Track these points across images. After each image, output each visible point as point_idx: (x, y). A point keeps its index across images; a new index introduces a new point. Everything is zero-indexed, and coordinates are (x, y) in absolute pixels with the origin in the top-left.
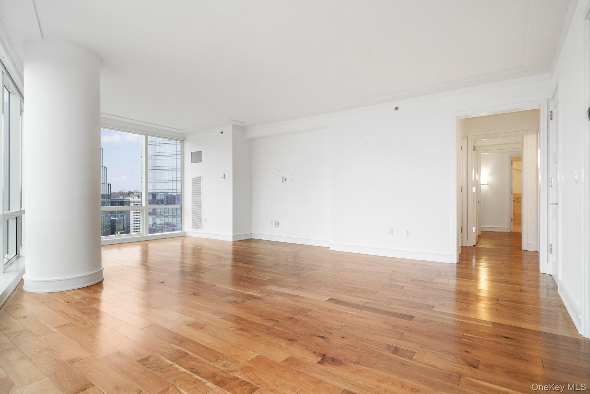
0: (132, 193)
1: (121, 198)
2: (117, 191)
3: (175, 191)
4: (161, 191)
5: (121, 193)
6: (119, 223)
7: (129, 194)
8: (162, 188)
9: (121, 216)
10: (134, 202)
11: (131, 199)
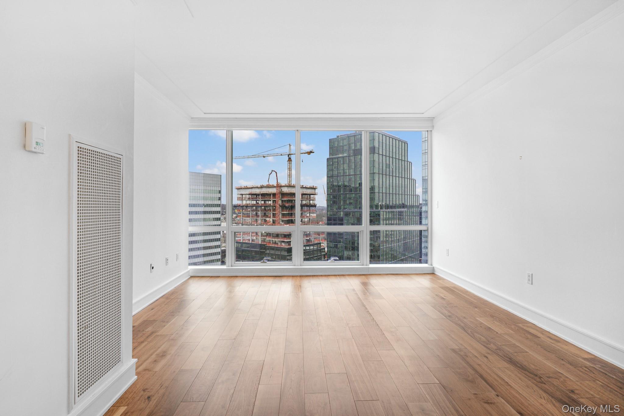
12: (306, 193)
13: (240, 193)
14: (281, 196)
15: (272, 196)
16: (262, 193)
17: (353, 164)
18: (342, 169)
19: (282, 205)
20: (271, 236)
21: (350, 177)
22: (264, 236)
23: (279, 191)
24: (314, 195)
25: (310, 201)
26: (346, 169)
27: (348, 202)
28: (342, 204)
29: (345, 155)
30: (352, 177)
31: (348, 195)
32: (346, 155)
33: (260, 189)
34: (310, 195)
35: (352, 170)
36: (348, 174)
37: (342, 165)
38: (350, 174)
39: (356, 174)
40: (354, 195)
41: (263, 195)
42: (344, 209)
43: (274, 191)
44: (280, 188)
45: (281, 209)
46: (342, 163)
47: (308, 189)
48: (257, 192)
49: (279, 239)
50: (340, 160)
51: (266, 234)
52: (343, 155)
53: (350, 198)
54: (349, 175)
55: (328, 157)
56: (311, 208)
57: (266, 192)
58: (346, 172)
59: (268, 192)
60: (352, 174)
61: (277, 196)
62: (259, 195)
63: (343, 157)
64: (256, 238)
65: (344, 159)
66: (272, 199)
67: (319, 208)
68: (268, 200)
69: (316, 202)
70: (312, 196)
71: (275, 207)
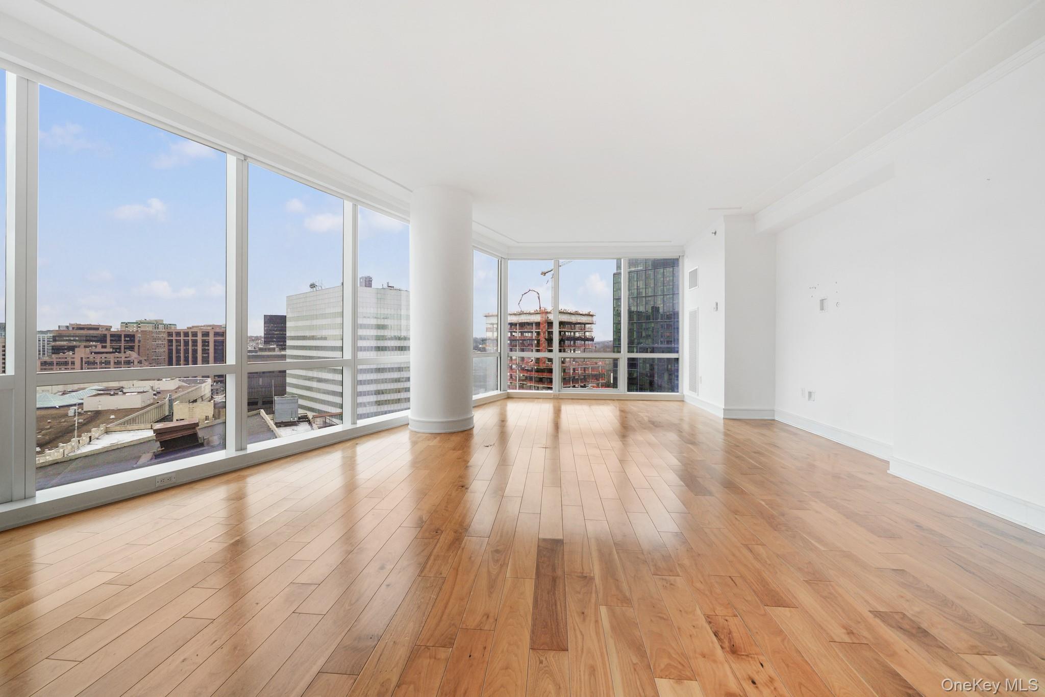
12: (581, 321)
13: (490, 322)
14: (546, 327)
15: (534, 326)
16: (520, 321)
17: (652, 282)
18: (636, 287)
19: (548, 339)
20: (533, 380)
21: (647, 299)
22: (523, 380)
23: (544, 319)
24: (591, 324)
25: (585, 332)
26: (642, 288)
27: (644, 334)
28: (635, 337)
29: (639, 268)
30: (650, 299)
31: (644, 325)
32: (642, 268)
33: (517, 316)
34: (585, 324)
35: (650, 290)
36: (644, 295)
37: (636, 283)
38: (647, 295)
39: (656, 294)
40: (653, 325)
41: (522, 325)
42: (638, 343)
43: (537, 318)
44: (546, 315)
45: (546, 344)
46: (635, 279)
47: (583, 316)
48: (513, 320)
49: (545, 385)
50: (633, 275)
51: (524, 378)
52: (636, 269)
53: (647, 329)
54: (646, 297)
55: (615, 272)
56: (587, 342)
57: (526, 321)
58: (642, 292)
59: (528, 321)
60: (650, 294)
61: (541, 326)
62: (516, 324)
63: (637, 272)
64: (511, 383)
65: (639, 274)
66: (534, 330)
67: (598, 343)
68: (528, 332)
69: (594, 334)
70: (587, 326)
71: (538, 341)
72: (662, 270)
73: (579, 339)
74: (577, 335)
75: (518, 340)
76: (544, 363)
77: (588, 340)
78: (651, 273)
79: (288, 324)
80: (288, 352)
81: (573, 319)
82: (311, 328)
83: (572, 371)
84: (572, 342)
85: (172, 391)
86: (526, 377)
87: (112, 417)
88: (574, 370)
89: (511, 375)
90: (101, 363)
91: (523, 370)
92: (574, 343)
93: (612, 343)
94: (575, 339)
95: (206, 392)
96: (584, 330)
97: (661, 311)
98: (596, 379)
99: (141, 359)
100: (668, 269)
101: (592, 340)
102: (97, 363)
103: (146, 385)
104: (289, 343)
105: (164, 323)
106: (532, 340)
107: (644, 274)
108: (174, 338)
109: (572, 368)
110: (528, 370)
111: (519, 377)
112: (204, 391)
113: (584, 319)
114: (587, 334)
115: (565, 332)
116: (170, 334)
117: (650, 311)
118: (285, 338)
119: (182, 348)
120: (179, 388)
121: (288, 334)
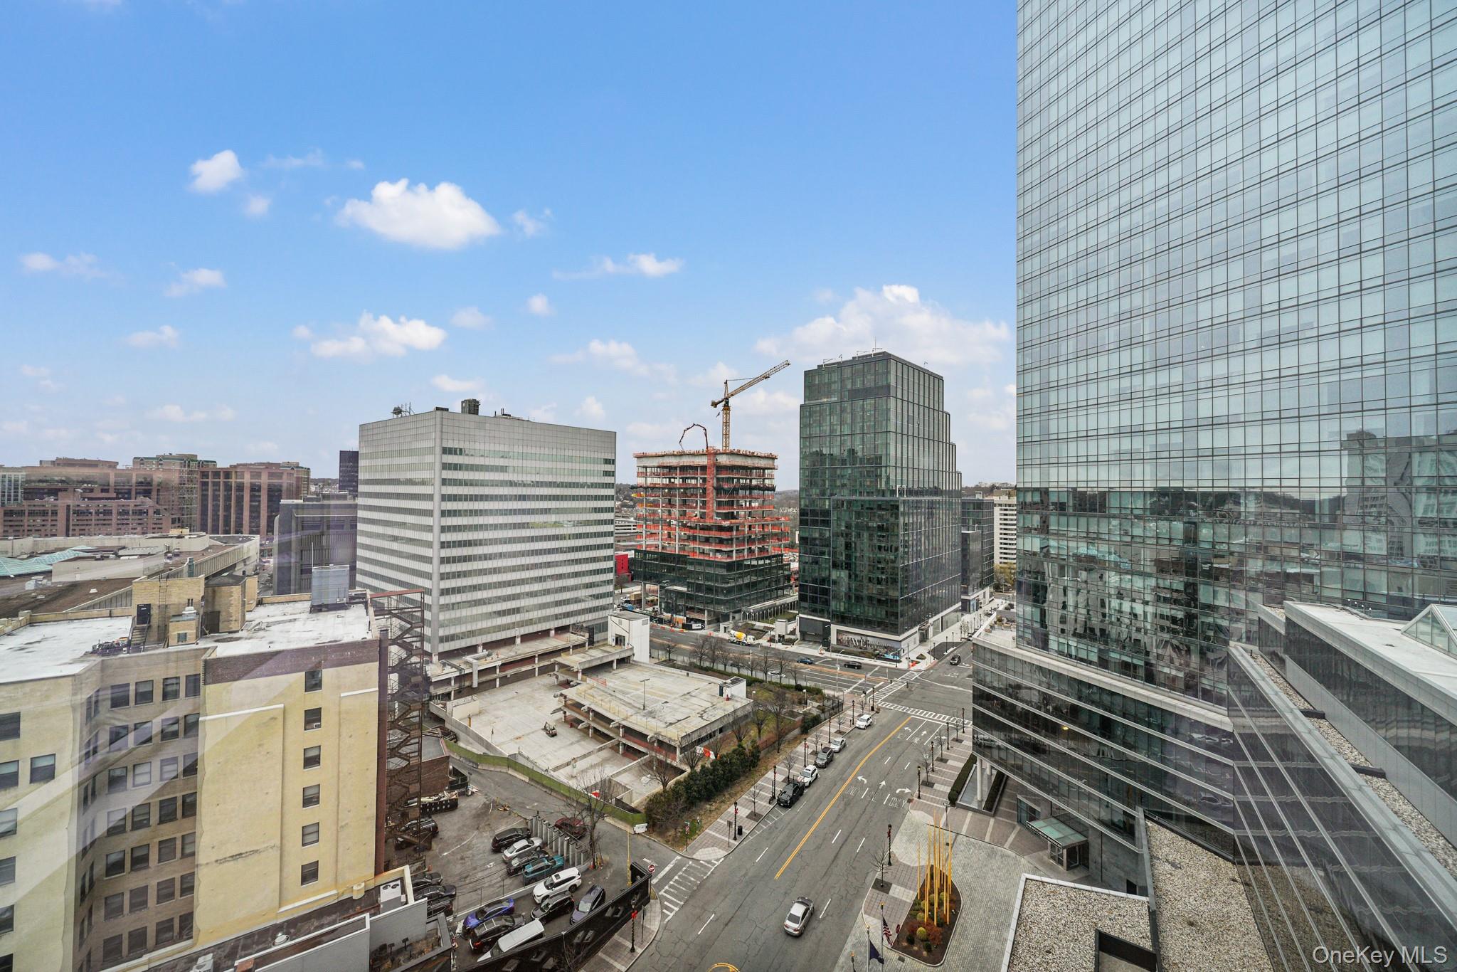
0: (998, 488)
1: (979, 497)
2: (972, 485)
3: (1094, 484)
4: (1061, 484)
5: (978, 488)
6: (975, 540)
7: (992, 489)
8: (1063, 478)
9: (979, 528)
10: (1000, 505)
11: (996, 499)
12: (759, 466)
14: (715, 471)
15: (699, 471)
16: (681, 464)
17: (849, 416)
19: (717, 487)
20: (697, 540)
21: (842, 438)
22: (684, 540)
23: (711, 462)
24: (771, 468)
25: (764, 479)
26: (836, 425)
27: (838, 483)
28: (827, 487)
29: (833, 399)
30: (846, 438)
31: (838, 471)
32: (836, 399)
34: (763, 469)
35: (846, 427)
36: (839, 433)
37: (828, 418)
38: (842, 434)
39: (853, 433)
40: (849, 471)
41: (684, 469)
42: (832, 494)
43: (703, 461)
44: (714, 457)
45: (715, 494)
46: (828, 413)
47: (761, 459)
48: (672, 463)
50: (824, 408)
52: (830, 400)
53: (842, 477)
54: (841, 436)
55: (802, 403)
56: (766, 492)
57: (688, 464)
58: (836, 430)
59: (691, 464)
61: (708, 471)
62: (675, 468)
63: (830, 403)
64: (669, 544)
65: (832, 407)
66: (699, 476)
67: (780, 493)
68: (692, 478)
69: (775, 482)
70: (766, 471)
71: (705, 490)
72: (861, 402)
73: (757, 488)
74: (754, 482)
75: (679, 489)
76: (712, 518)
77: (768, 489)
78: (847, 405)
79: (362, 463)
80: (360, 501)
81: (749, 462)
82: (392, 468)
83: (747, 529)
84: (748, 492)
85: (196, 553)
86: (689, 537)
87: (94, 591)
88: (750, 527)
89: (669, 534)
90: (98, 513)
91: (684, 526)
92: (750, 493)
93: (797, 494)
94: (751, 488)
95: (250, 554)
96: (763, 477)
97: (860, 454)
98: (778, 539)
99: (158, 507)
100: (868, 401)
101: (773, 489)
102: (91, 513)
103: (160, 545)
104: (361, 488)
105: (199, 459)
106: (695, 487)
107: (838, 408)
108: (210, 480)
109: (747, 524)
110: (691, 528)
111: (680, 536)
112: (248, 552)
113: (762, 463)
114: (767, 482)
115: (738, 479)
116: (205, 475)
117: (846, 454)
118: (357, 482)
119: (222, 493)
120: (210, 547)
121: (361, 476)
